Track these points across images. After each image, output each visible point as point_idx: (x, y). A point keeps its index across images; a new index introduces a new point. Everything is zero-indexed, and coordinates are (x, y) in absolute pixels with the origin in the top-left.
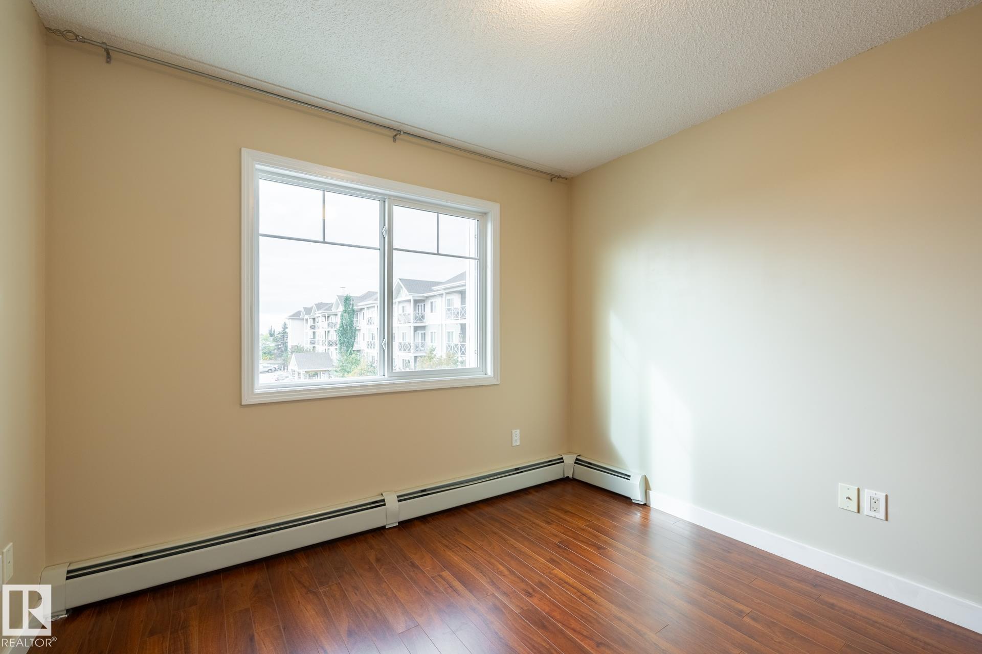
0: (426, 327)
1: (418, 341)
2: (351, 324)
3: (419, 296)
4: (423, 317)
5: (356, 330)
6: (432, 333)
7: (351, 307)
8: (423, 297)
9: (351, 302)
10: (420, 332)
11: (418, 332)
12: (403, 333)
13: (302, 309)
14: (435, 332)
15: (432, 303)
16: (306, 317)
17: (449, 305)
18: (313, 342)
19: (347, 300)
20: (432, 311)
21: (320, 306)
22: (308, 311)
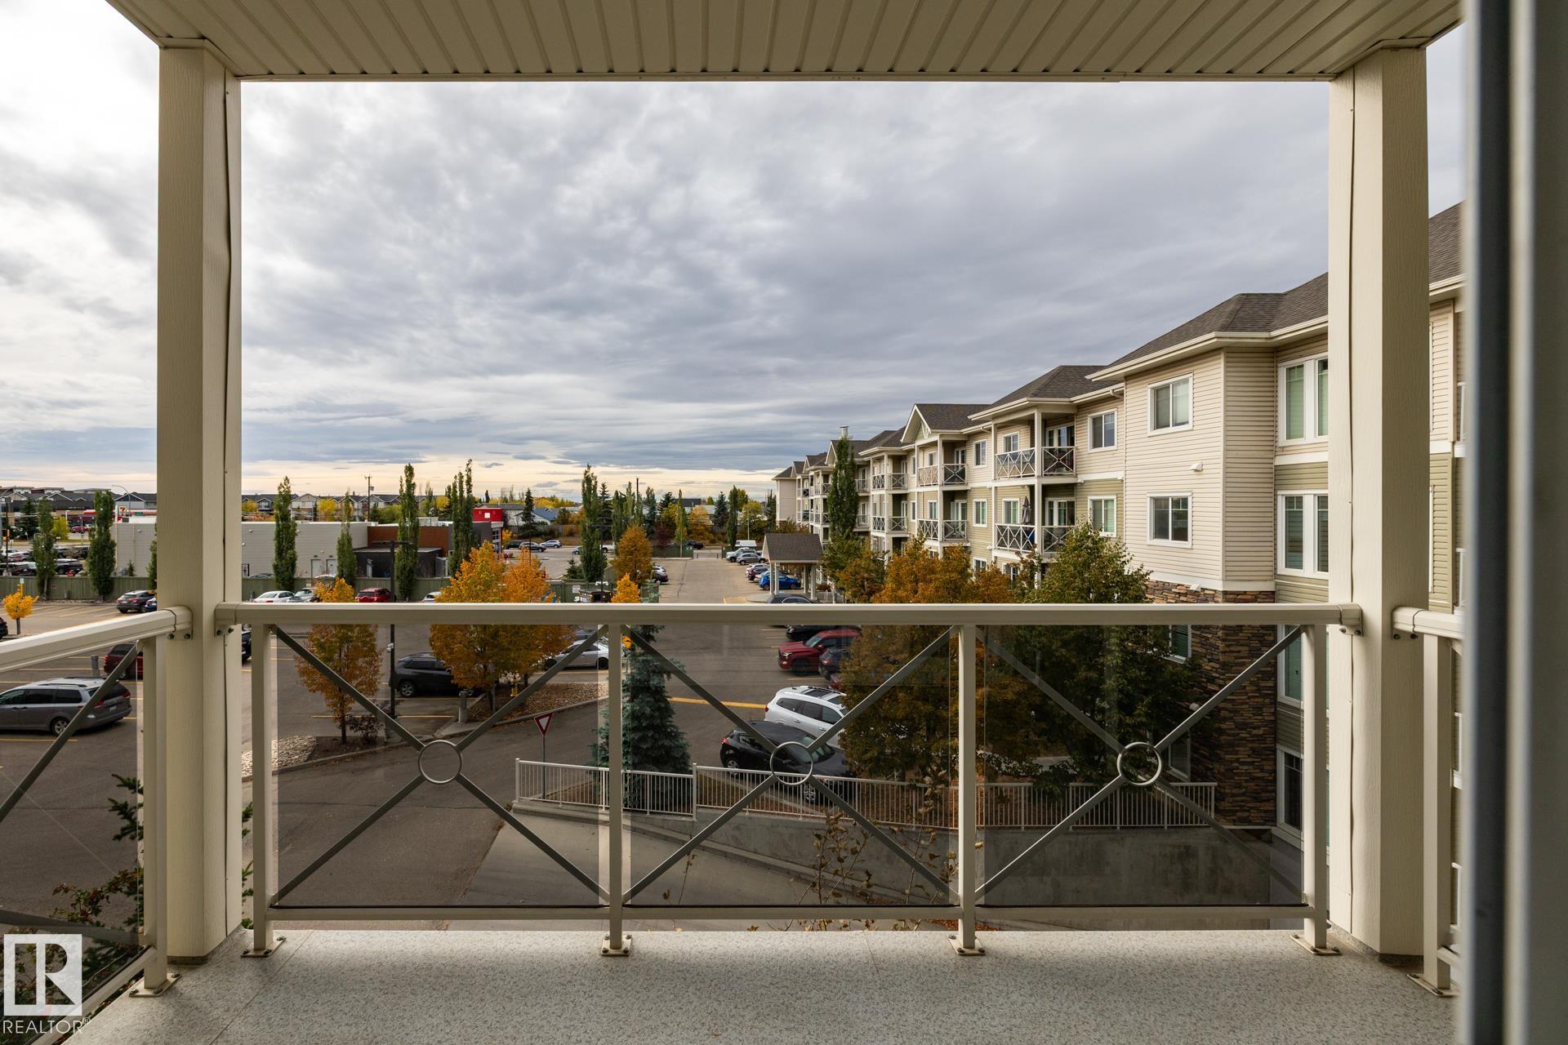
0: (969, 494)
1: (957, 519)
2: (851, 486)
3: (953, 434)
4: (962, 474)
5: (859, 499)
6: (978, 503)
7: (849, 459)
8: (961, 435)
9: (849, 451)
10: (960, 502)
11: (956, 501)
12: (931, 503)
13: (793, 465)
14: (983, 503)
15: (978, 446)
16: (799, 477)
17: (1008, 448)
18: (806, 517)
19: (842, 447)
20: (978, 463)
21: (813, 460)
22: (799, 466)
